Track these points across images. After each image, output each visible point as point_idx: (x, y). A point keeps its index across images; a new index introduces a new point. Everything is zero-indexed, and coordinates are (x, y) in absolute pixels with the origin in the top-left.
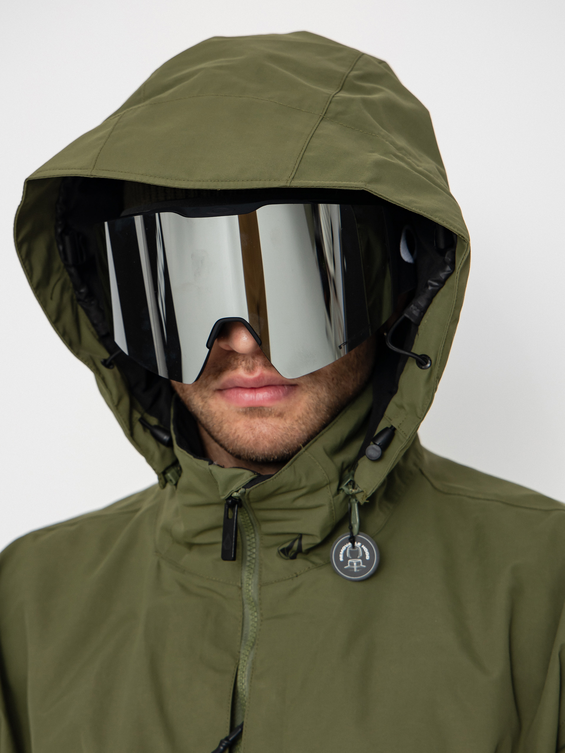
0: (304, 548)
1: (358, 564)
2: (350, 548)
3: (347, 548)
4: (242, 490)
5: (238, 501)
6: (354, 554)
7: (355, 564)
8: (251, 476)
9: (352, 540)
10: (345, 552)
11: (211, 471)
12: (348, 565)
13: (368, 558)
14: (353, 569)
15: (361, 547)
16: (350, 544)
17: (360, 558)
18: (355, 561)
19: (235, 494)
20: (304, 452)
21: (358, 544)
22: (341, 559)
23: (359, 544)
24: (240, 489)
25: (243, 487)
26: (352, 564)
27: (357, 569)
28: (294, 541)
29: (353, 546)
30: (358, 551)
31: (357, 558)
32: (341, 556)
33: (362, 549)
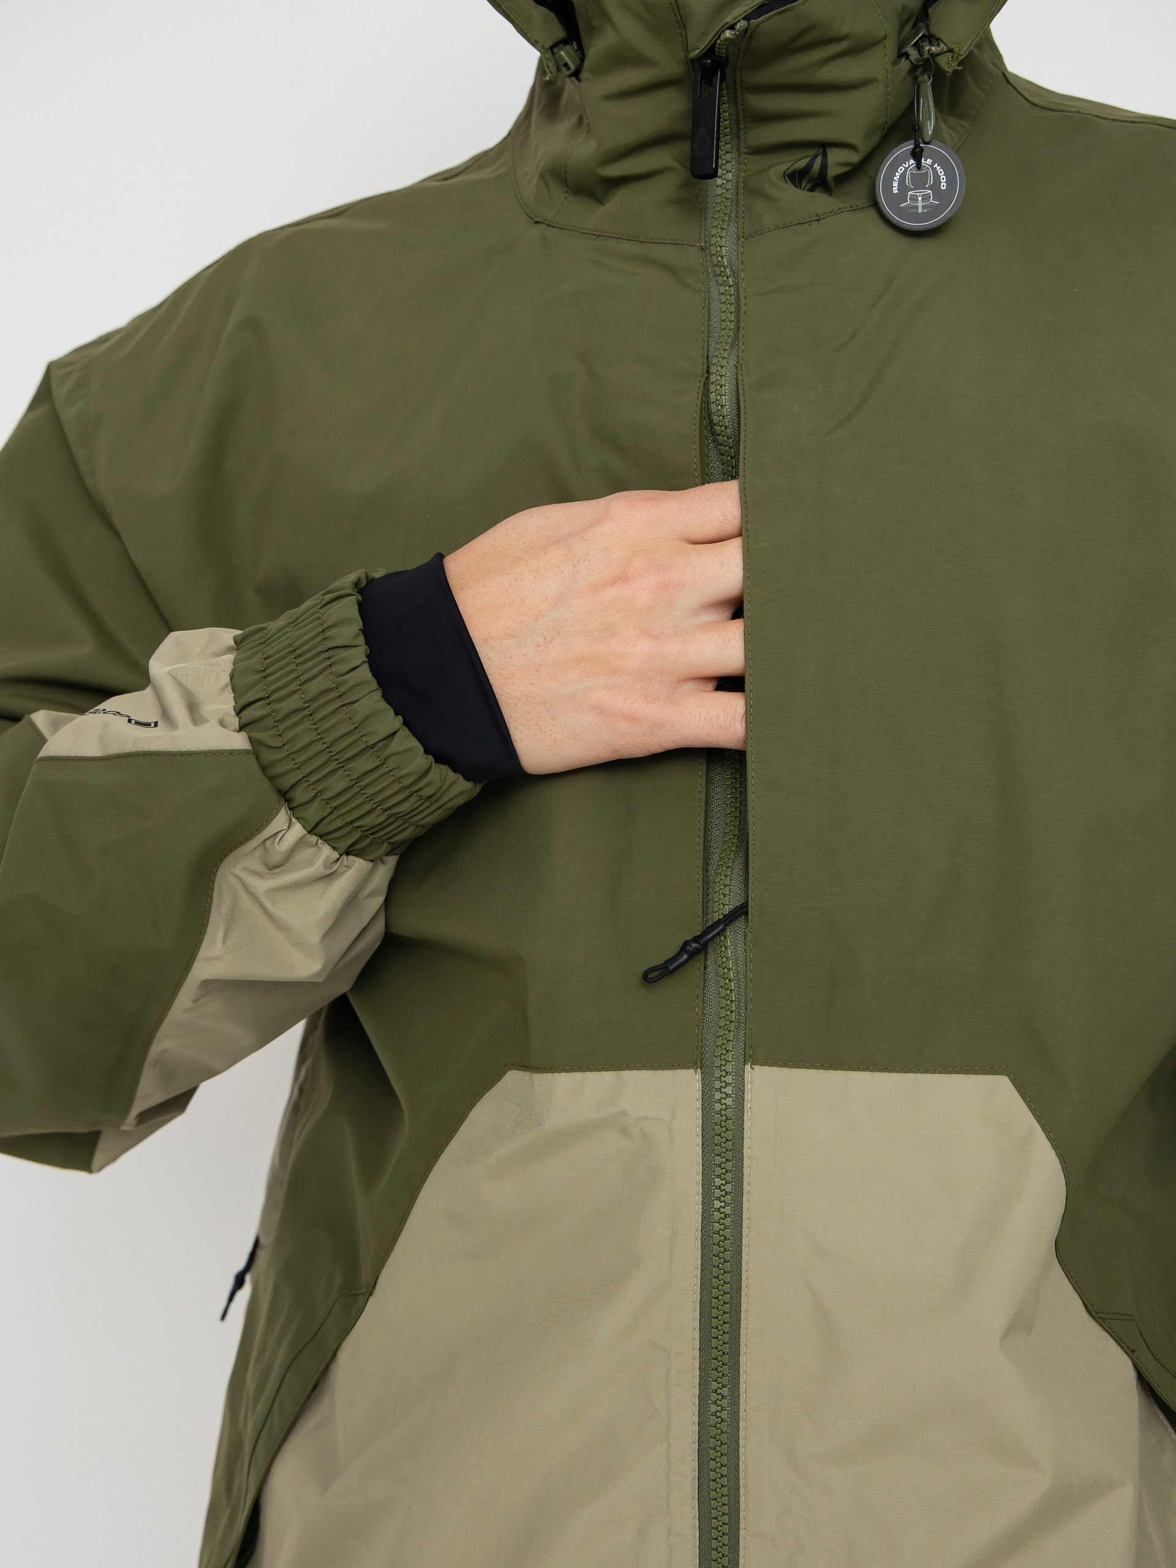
0: (833, 172)
1: (926, 198)
2: (911, 170)
3: (906, 169)
4: (743, 24)
5: (723, 59)
6: (919, 181)
7: (920, 199)
9: (917, 155)
10: (903, 176)
12: (907, 202)
13: (943, 186)
14: (916, 208)
15: (932, 166)
16: (912, 161)
17: (928, 189)
18: (919, 194)
19: (726, 36)
21: (927, 162)
22: (895, 191)
23: (929, 161)
24: (739, 21)
25: (744, 19)
26: (914, 199)
27: (923, 207)
28: (816, 157)
29: (919, 166)
30: (926, 175)
31: (926, 188)
32: (895, 184)
33: (934, 170)
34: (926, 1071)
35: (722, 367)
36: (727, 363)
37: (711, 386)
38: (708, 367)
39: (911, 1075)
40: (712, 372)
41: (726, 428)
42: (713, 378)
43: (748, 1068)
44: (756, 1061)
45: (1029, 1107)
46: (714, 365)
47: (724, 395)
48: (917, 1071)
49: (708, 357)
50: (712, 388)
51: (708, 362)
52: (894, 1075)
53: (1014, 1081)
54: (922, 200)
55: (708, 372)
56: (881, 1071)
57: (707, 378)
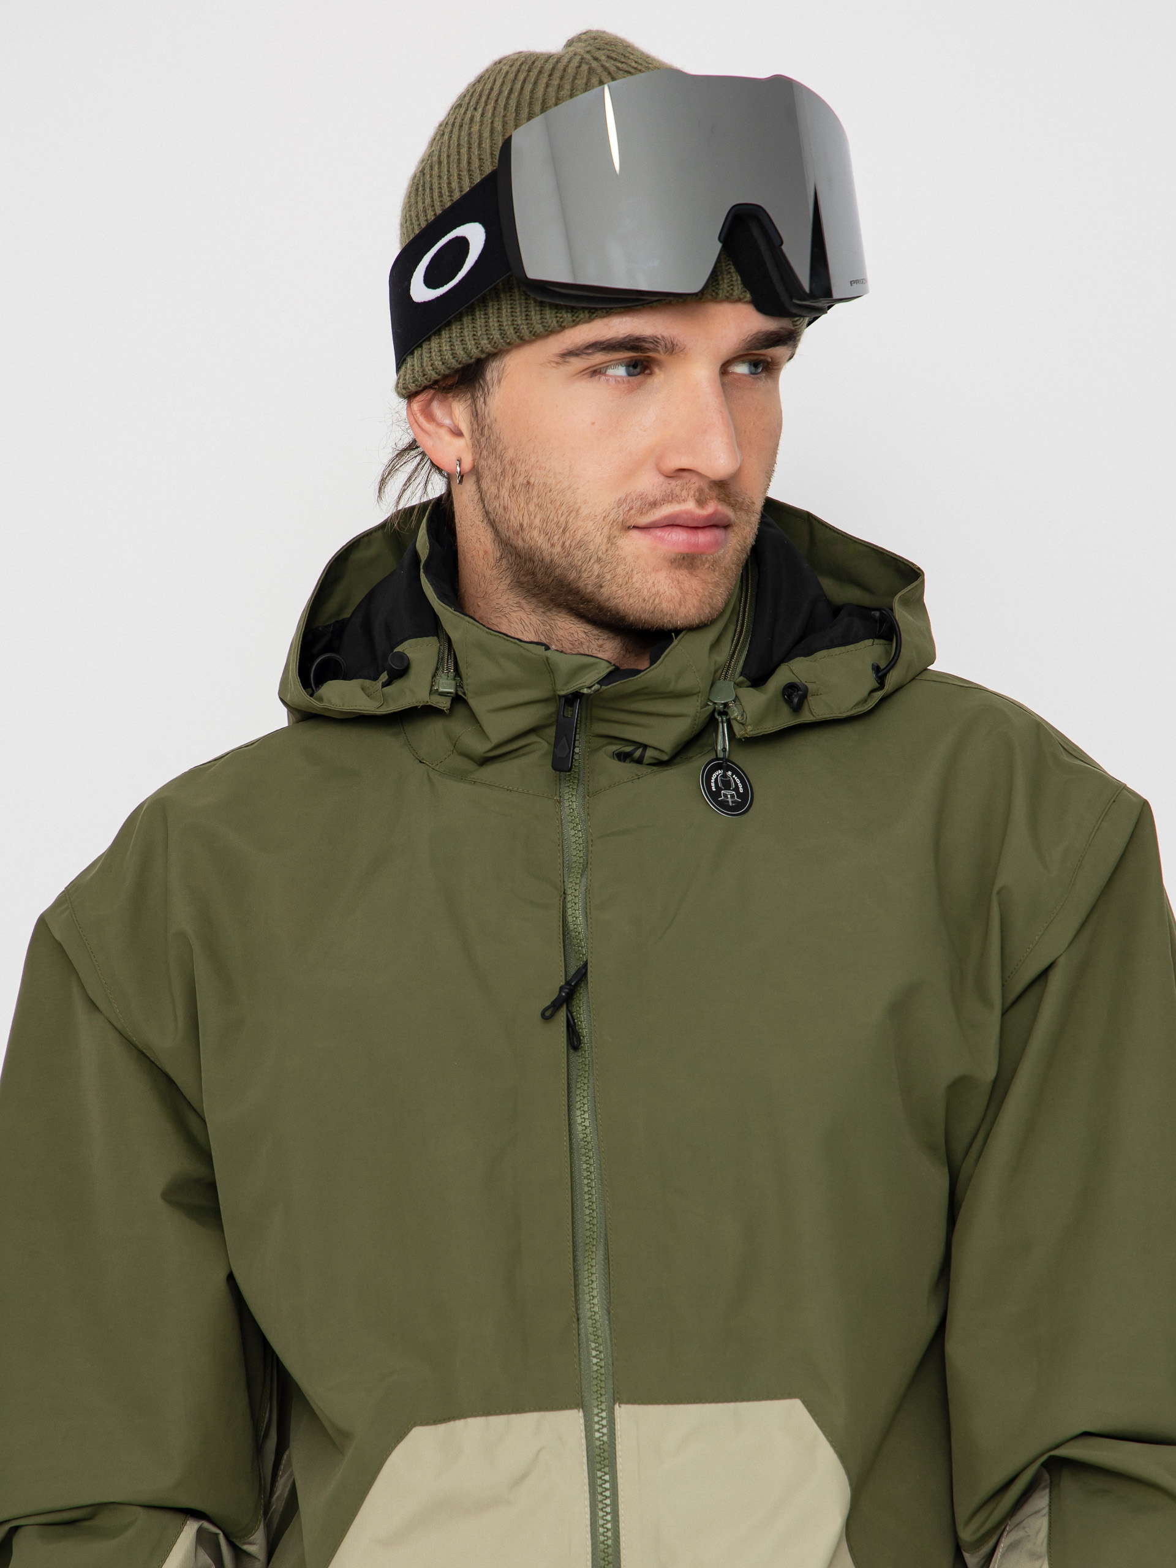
1: (732, 796)
2: (720, 776)
3: (717, 776)
4: (597, 687)
6: (727, 784)
7: (729, 796)
8: (608, 667)
10: (716, 779)
11: (547, 658)
12: (722, 798)
13: (741, 790)
14: (728, 802)
15: (732, 776)
16: (719, 771)
17: (733, 790)
18: (729, 793)
19: (585, 691)
20: (677, 645)
21: (728, 773)
22: (714, 790)
24: (594, 685)
25: (598, 683)
26: (726, 796)
27: (732, 802)
28: (637, 749)
29: (724, 775)
30: (729, 781)
32: (713, 785)
33: (734, 779)
34: (743, 1400)
35: (576, 890)
36: (579, 887)
37: (568, 903)
38: (565, 890)
39: (732, 1405)
40: (568, 893)
41: (579, 933)
42: (569, 898)
43: (617, 1406)
44: (622, 1402)
45: (814, 1419)
46: (569, 888)
47: (578, 910)
48: (736, 1400)
49: (564, 882)
50: (569, 905)
51: (564, 886)
52: (720, 1405)
53: (804, 1402)
54: (731, 797)
55: (564, 893)
56: (710, 1402)
57: (565, 898)
